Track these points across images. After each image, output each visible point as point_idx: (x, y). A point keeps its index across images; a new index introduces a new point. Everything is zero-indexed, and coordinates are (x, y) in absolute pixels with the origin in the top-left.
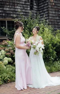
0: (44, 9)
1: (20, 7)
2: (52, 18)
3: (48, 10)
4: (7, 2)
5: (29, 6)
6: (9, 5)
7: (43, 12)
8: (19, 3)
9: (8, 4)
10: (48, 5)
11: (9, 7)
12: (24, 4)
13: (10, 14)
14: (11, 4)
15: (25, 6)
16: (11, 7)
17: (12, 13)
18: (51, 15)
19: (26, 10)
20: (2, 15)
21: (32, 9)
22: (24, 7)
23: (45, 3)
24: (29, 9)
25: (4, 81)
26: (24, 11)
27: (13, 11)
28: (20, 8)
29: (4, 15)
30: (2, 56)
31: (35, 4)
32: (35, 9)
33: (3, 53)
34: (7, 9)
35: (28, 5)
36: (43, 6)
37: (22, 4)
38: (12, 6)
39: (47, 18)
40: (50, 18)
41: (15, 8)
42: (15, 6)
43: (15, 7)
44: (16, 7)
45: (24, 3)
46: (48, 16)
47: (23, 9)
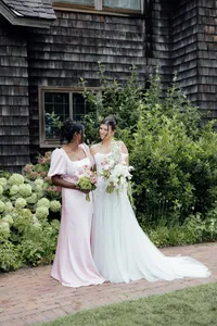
0: (185, 55)
1: (114, 49)
2: (210, 81)
3: (198, 59)
4: (75, 38)
5: (141, 48)
6: (81, 46)
7: (184, 64)
8: (108, 40)
9: (75, 43)
10: (197, 42)
11: (78, 51)
12: (127, 42)
13: (82, 72)
14: (86, 43)
15: (128, 47)
16: (83, 52)
17: (87, 69)
18: (205, 72)
19: (130, 58)
20: (57, 76)
21: (152, 56)
22: (124, 49)
23: (189, 34)
24: (140, 54)
25: (28, 260)
26: (124, 61)
27: (90, 64)
28: (111, 53)
29: (63, 76)
30: (34, 195)
31: (161, 41)
32: (162, 56)
33: (39, 187)
34: (75, 58)
35: (137, 43)
36: (183, 45)
37: (120, 42)
38: (88, 47)
39: (195, 82)
40: (204, 81)
41: (96, 55)
42: (96, 48)
43: (96, 50)
44: (99, 53)
45: (124, 39)
46: (198, 76)
47: (124, 56)
